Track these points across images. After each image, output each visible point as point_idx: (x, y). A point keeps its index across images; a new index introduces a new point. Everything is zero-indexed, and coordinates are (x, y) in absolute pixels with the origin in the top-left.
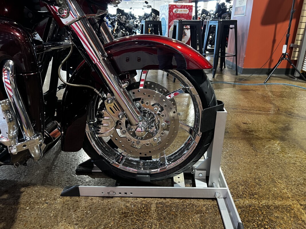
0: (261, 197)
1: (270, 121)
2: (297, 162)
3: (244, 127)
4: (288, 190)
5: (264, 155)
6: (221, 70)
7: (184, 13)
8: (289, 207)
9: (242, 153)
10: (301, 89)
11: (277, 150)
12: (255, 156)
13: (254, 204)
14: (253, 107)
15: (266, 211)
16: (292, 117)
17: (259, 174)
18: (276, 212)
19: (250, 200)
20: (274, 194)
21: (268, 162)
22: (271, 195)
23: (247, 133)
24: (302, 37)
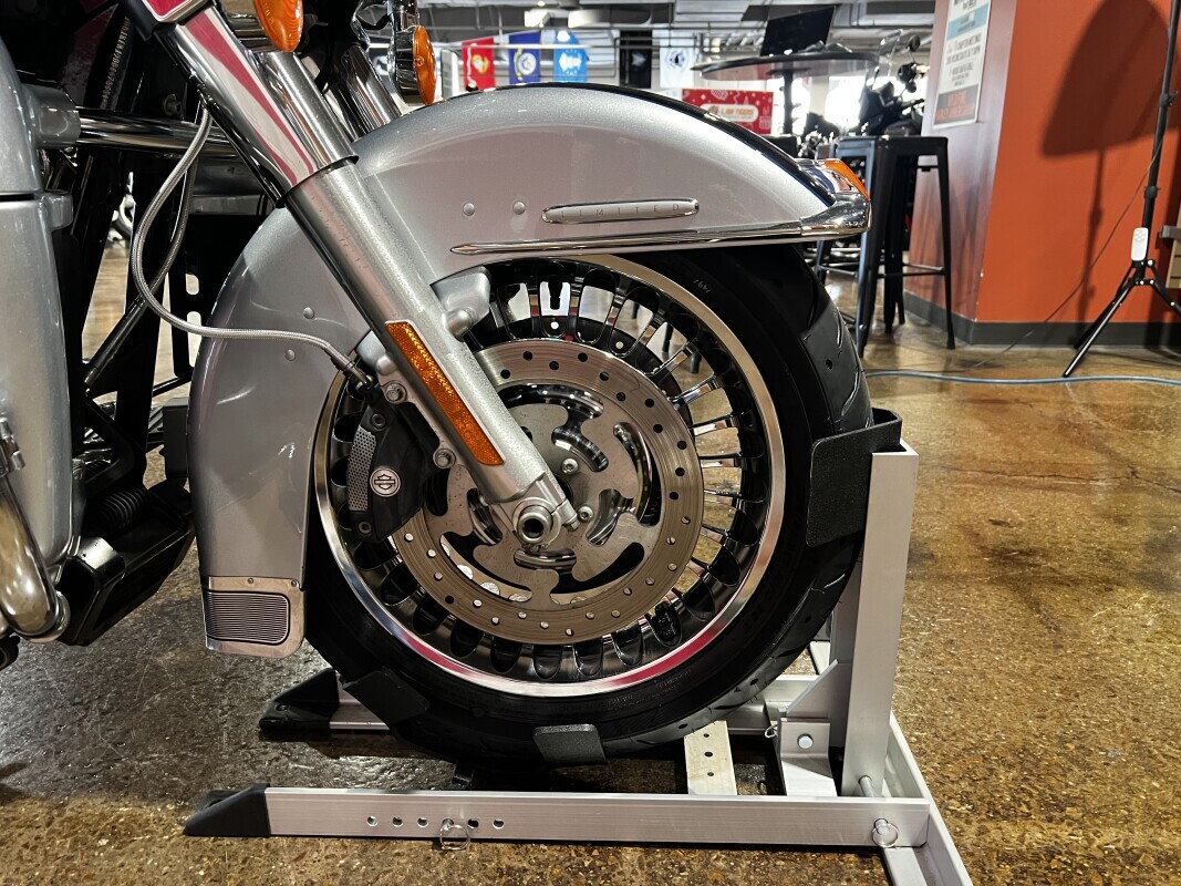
0: (1097, 816)
1: (1103, 516)
3: (995, 536)
5: (1091, 646)
6: (889, 330)
7: (739, 119)
9: (997, 635)
11: (1144, 626)
12: (1052, 651)
13: (1067, 845)
14: (1027, 463)
15: (1120, 873)
17: (1077, 719)
18: (1167, 878)
19: (1049, 828)
20: (1150, 803)
21: (1111, 675)
22: (1136, 809)
23: (1012, 558)
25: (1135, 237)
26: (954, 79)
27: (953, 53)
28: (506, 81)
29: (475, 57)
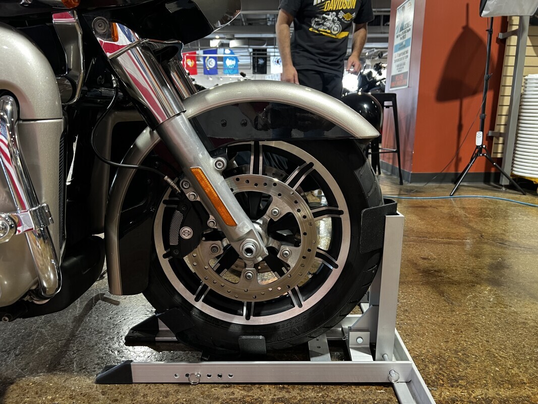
0: (472, 384)
1: (469, 254)
2: (529, 320)
3: (424, 264)
4: (521, 370)
5: (467, 310)
8: (526, 400)
9: (426, 307)
10: (514, 204)
11: (489, 301)
12: (450, 313)
13: (460, 397)
14: (436, 233)
16: (507, 248)
17: (462, 342)
19: (453, 390)
20: (495, 377)
21: (476, 322)
22: (489, 380)
23: (431, 274)
24: (506, 119)
25: (477, 136)
26: (397, 69)
27: (397, 58)
28: (202, 71)
29: (188, 60)
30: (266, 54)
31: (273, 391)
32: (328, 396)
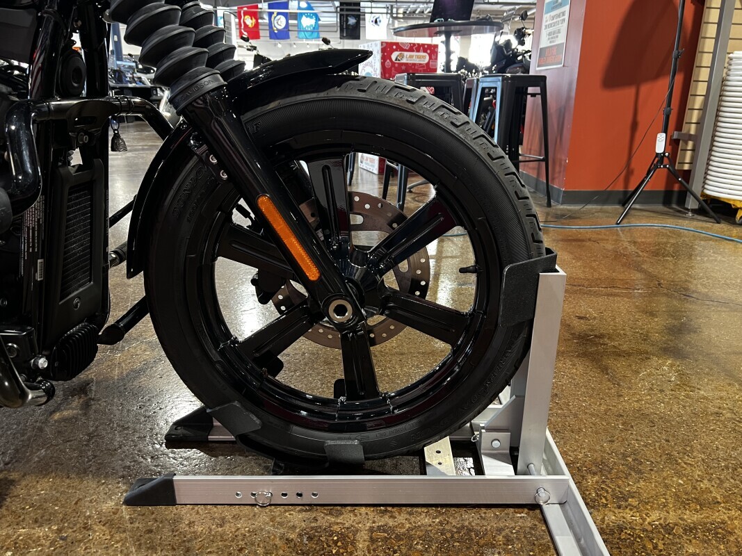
0: (647, 503)
1: (642, 312)
2: (724, 409)
3: (580, 326)
4: (713, 482)
5: (639, 394)
7: (417, 61)
8: (721, 528)
9: (583, 389)
10: (704, 237)
11: (670, 381)
12: (616, 398)
13: (630, 523)
14: (597, 279)
15: (663, 540)
16: (693, 302)
17: (633, 442)
18: (690, 541)
19: (619, 513)
20: (678, 494)
21: (651, 413)
22: (670, 498)
23: (590, 340)
24: (699, 114)
25: (658, 139)
26: (549, 39)
27: (548, 23)
28: (267, 33)
29: (246, 17)
30: (360, 10)
31: (371, 515)
32: (447, 523)
